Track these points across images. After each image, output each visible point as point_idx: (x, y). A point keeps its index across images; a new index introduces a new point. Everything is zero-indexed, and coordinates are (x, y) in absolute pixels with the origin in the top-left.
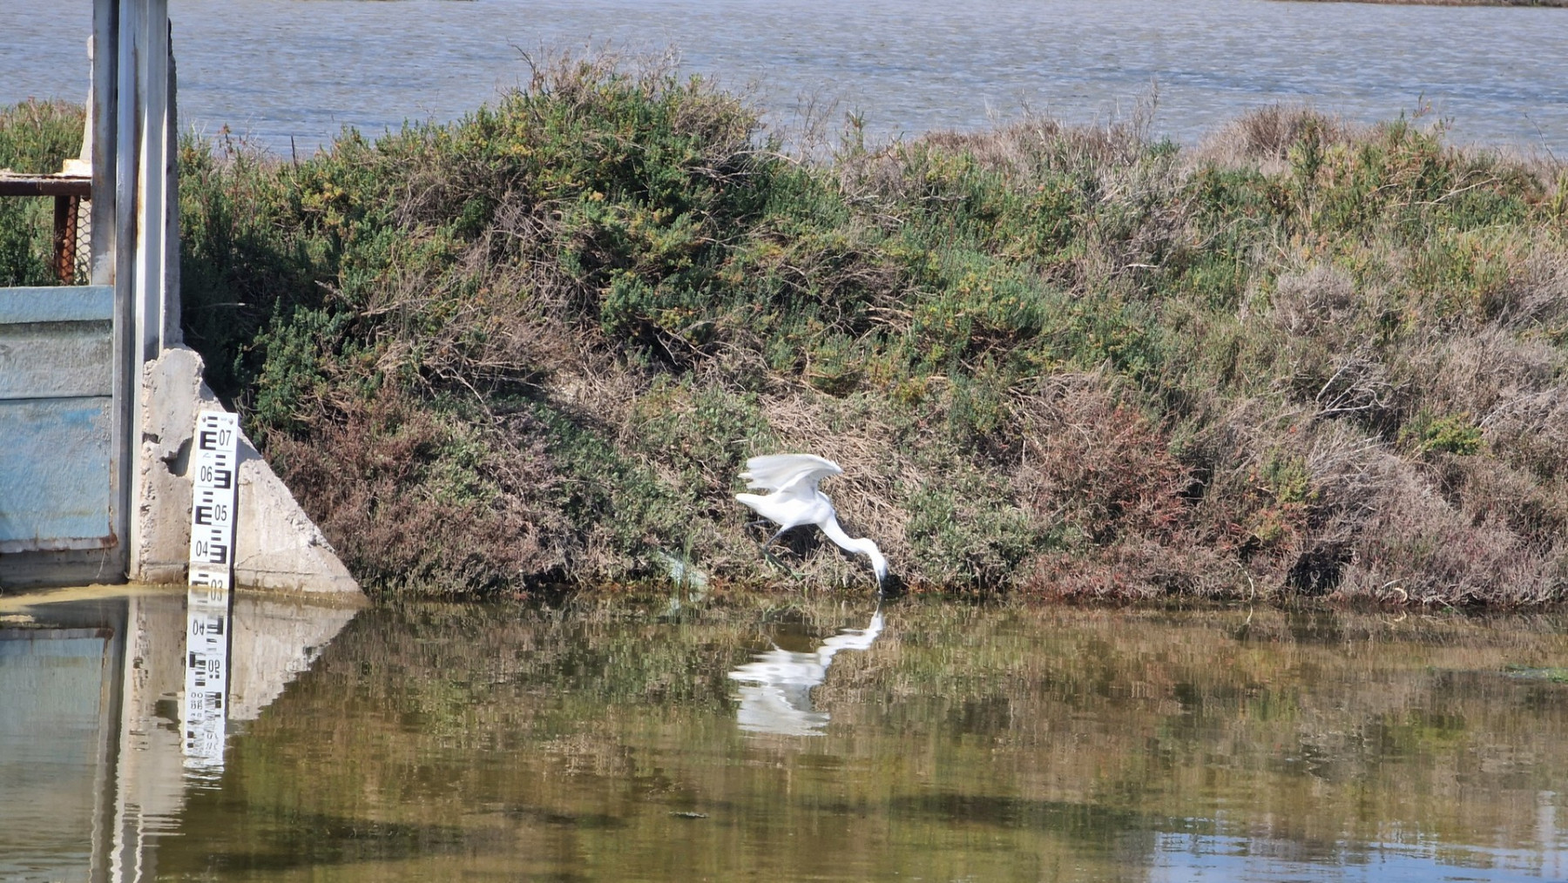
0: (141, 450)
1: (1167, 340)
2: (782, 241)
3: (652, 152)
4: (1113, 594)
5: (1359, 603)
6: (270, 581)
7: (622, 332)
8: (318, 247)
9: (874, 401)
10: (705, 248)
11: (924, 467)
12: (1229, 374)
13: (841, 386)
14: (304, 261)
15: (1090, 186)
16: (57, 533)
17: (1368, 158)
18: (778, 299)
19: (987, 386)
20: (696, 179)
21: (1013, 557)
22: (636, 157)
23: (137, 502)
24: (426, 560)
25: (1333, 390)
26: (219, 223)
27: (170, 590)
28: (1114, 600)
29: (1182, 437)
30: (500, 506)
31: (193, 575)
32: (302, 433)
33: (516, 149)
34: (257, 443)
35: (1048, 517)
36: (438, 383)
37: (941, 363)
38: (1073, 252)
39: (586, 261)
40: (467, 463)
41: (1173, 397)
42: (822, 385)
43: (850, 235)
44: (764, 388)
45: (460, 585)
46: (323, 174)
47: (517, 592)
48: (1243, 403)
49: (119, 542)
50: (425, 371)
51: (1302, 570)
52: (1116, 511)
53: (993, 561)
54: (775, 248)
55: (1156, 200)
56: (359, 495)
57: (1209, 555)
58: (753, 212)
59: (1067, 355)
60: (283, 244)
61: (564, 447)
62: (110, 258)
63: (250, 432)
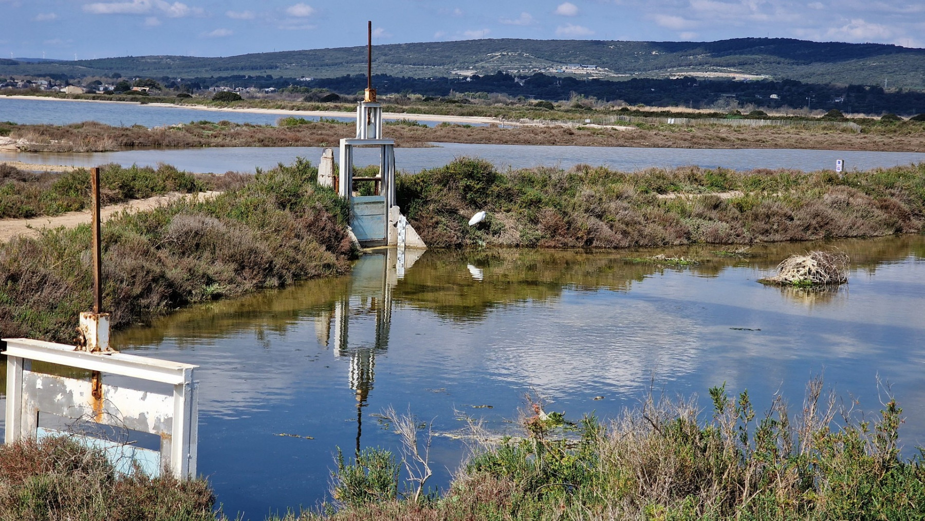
0: (389, 223)
1: (563, 202)
2: (498, 187)
3: (475, 171)
4: (555, 246)
5: (596, 247)
6: (411, 245)
7: (470, 202)
8: (419, 188)
9: (513, 213)
10: (485, 188)
11: (522, 225)
12: (574, 208)
13: (508, 211)
14: (417, 191)
15: (550, 177)
16: (376, 238)
17: (596, 172)
18: (497, 196)
19: (533, 211)
20: (483, 176)
21: (537, 240)
22: (473, 172)
23: (389, 232)
24: (438, 241)
25: (591, 211)
26: (402, 185)
27: (395, 247)
28: (555, 247)
29: (566, 219)
30: (450, 232)
31: (398, 244)
32: (416, 220)
33: (452, 171)
34: (409, 222)
35: (543, 233)
36: (439, 211)
37: (525, 207)
38: (547, 188)
39: (464, 190)
40: (444, 225)
41: (564, 212)
42: (505, 211)
43: (509, 185)
44: (495, 212)
45: (443, 246)
46: (420, 176)
47: (453, 247)
48: (576, 213)
49: (386, 239)
50: (437, 209)
51: (586, 242)
52: (555, 232)
53: (534, 240)
54: (496, 188)
55: (561, 179)
56: (426, 231)
57: (571, 239)
58: (493, 182)
59: (546, 206)
60: (413, 188)
61: (461, 222)
62: (384, 191)
63: (408, 220)
